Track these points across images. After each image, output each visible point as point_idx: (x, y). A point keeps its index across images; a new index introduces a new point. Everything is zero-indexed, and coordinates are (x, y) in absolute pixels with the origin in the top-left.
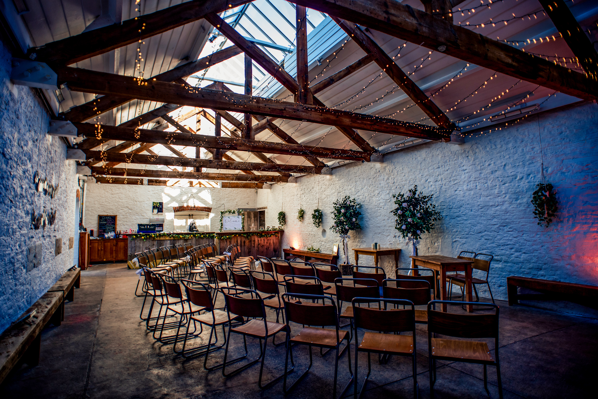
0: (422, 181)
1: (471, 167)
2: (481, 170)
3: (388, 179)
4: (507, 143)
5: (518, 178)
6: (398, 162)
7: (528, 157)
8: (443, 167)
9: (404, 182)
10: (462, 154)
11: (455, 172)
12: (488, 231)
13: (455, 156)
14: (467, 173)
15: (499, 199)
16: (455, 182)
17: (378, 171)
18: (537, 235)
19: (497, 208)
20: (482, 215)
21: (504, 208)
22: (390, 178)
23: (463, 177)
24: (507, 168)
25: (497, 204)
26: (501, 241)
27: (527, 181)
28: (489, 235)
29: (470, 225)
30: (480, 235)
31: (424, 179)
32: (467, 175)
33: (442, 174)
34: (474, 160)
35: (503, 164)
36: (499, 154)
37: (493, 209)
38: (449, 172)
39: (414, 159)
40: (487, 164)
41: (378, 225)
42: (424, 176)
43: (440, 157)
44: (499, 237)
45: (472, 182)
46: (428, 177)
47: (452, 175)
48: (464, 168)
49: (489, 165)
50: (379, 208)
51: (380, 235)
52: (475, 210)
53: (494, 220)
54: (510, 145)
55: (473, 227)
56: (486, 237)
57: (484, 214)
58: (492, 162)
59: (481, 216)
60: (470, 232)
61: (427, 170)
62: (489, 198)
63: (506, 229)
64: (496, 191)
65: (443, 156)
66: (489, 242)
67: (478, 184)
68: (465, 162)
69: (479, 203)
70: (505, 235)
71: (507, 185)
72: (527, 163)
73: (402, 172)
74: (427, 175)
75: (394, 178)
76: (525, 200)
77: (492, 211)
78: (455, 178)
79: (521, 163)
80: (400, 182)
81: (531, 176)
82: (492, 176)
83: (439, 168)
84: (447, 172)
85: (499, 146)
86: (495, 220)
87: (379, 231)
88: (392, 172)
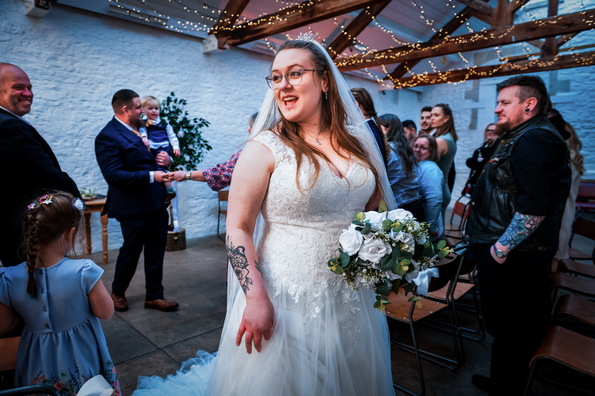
1: (216, 86)
2: (226, 93)
3: (54, 58)
8: (180, 74)
10: (206, 66)
13: (198, 66)
14: (212, 92)
16: (195, 100)
17: (18, 29)
19: (239, 138)
20: (225, 144)
22: (62, 58)
29: (212, 155)
32: (211, 94)
33: (177, 84)
34: (220, 80)
36: (244, 82)
38: (187, 83)
40: (234, 89)
42: (147, 78)
43: (175, 58)
45: (215, 105)
46: (153, 81)
47: (192, 90)
48: (208, 85)
52: (218, 139)
55: (214, 157)
57: (227, 143)
58: (238, 89)
59: (224, 146)
60: (211, 163)
61: (151, 70)
62: (233, 126)
64: (239, 120)
67: (221, 109)
68: (209, 77)
69: (222, 131)
73: (97, 56)
74: (152, 78)
75: (73, 62)
77: (234, 141)
78: (195, 94)
80: (90, 73)
83: (173, 73)
84: (184, 83)
85: (245, 74)
88: (68, 48)
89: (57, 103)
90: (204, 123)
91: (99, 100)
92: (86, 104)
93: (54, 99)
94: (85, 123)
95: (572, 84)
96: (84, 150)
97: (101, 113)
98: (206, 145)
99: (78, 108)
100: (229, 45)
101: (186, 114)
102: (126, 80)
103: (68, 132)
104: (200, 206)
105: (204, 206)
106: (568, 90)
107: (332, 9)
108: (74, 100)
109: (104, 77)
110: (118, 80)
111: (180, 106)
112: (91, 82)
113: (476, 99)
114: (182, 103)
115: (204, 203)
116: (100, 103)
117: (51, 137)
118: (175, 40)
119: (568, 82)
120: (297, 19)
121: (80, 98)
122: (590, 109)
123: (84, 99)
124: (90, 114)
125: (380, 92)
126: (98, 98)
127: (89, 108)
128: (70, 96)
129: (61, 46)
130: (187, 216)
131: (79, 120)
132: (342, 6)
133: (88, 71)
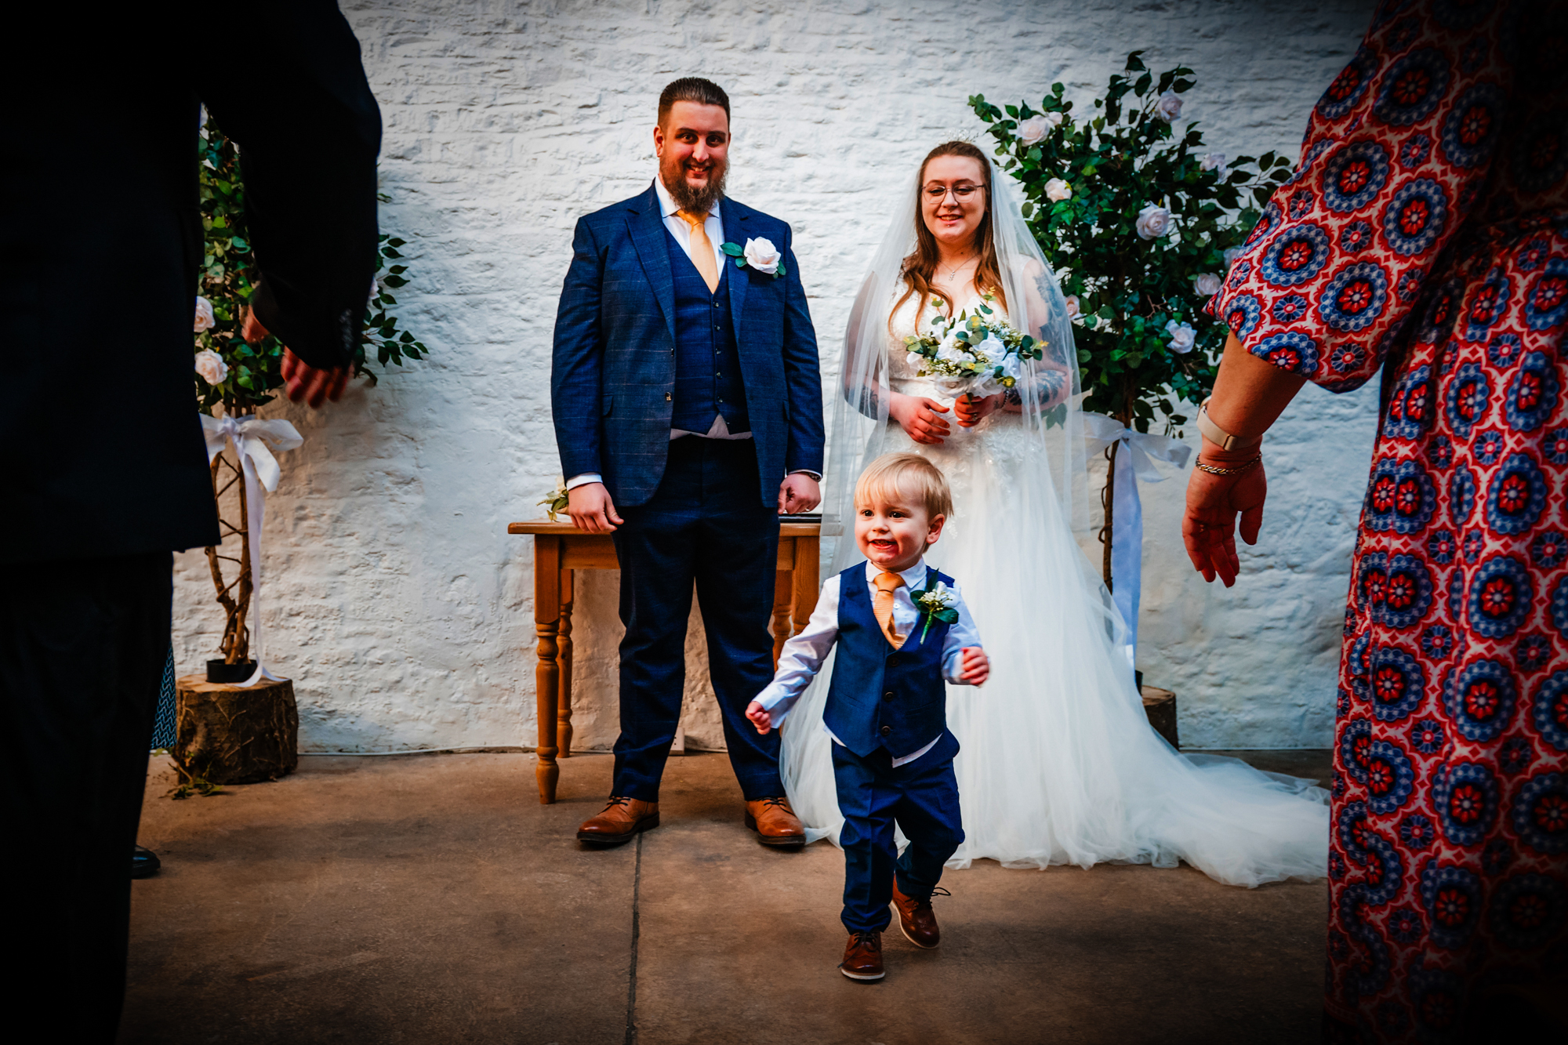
91: (848, 149)
92: (801, 167)
97: (855, 197)
99: (773, 185)
101: (1193, 142)
104: (1270, 602)
105: (1291, 606)
108: (761, 154)
109: (870, 58)
112: (824, 80)
114: (1171, 91)
115: (1289, 591)
116: (853, 157)
121: (783, 146)
123: (795, 149)
124: (814, 204)
126: (848, 141)
127: (811, 183)
130: (1204, 644)
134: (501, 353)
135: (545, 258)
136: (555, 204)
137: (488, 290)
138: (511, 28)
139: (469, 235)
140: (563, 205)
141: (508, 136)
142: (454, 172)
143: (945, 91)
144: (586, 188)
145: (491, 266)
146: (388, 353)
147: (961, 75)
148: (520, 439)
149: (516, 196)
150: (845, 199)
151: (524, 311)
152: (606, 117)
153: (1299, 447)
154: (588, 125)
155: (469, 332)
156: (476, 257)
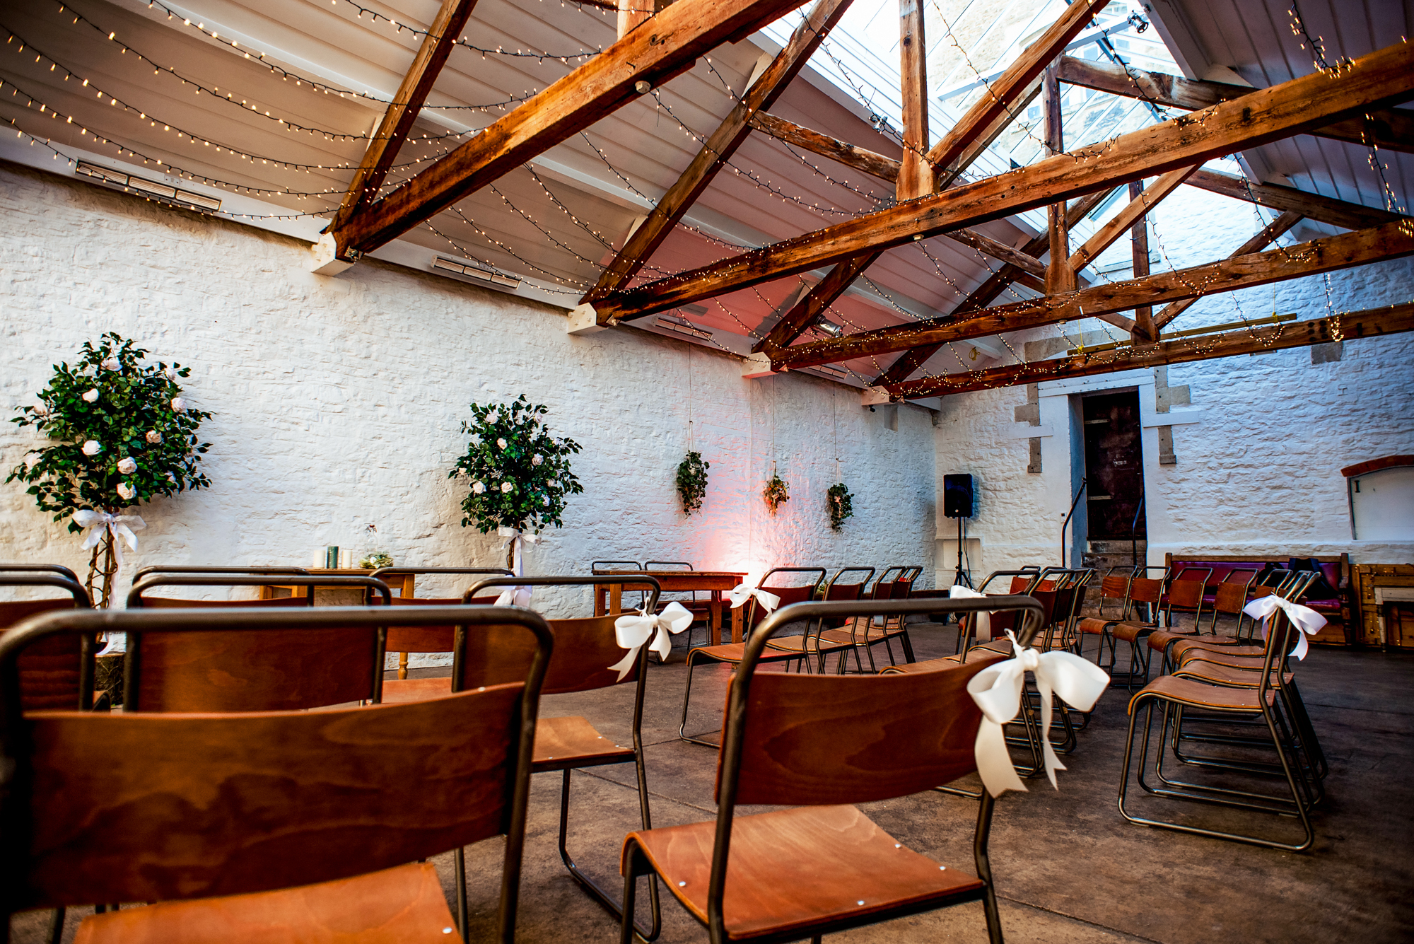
0: (469, 382)
1: (586, 389)
2: (602, 401)
3: (343, 337)
4: (646, 370)
5: (654, 434)
6: (392, 302)
7: (669, 403)
8: (530, 367)
9: (406, 367)
10: (572, 356)
11: (553, 388)
12: (605, 523)
13: (559, 354)
14: (579, 398)
15: (626, 464)
17: (298, 293)
18: (669, 530)
19: (621, 480)
21: (632, 481)
22: (355, 337)
23: (569, 404)
24: (641, 410)
25: (623, 472)
26: (624, 542)
27: (665, 442)
28: (605, 530)
30: (591, 529)
31: (477, 378)
32: (578, 402)
33: (526, 383)
34: (594, 378)
35: (638, 403)
36: (632, 383)
37: (617, 480)
38: (540, 382)
39: (452, 316)
40: (616, 394)
41: (276, 485)
42: (478, 372)
43: (524, 340)
44: (621, 534)
45: (584, 420)
46: (487, 377)
48: (574, 386)
49: (618, 396)
50: (284, 426)
51: (276, 521)
53: (615, 502)
54: (649, 374)
56: (602, 535)
58: (623, 393)
61: (485, 358)
62: (611, 458)
63: (632, 519)
64: (623, 448)
65: (533, 342)
66: (605, 542)
67: (594, 426)
68: (576, 373)
69: (594, 465)
70: (630, 530)
71: (638, 441)
72: (667, 413)
73: (406, 335)
74: (486, 372)
75: (370, 344)
76: (660, 473)
77: (614, 484)
79: (660, 411)
80: (393, 362)
81: (669, 435)
82: (620, 419)
83: (519, 365)
84: (536, 382)
85: (634, 369)
86: (617, 501)
87: (276, 508)
88: (365, 321)
89: (339, 408)
90: (572, 447)
92: (381, 411)
93: (335, 402)
94: (377, 442)
95: (1194, 393)
96: (371, 488)
97: (403, 426)
98: (574, 483)
99: (369, 418)
100: (616, 318)
101: (545, 429)
102: (446, 374)
103: (350, 457)
104: (552, 599)
105: (559, 600)
106: (1188, 403)
107: (797, 261)
108: (365, 404)
109: (413, 368)
110: (433, 374)
111: (537, 416)
112: (393, 375)
113: (1036, 422)
114: (538, 411)
115: (558, 595)
117: (325, 463)
118: (525, 311)
119: (1187, 389)
120: (739, 277)
121: (374, 401)
122: (1228, 434)
123: (380, 403)
125: (865, 407)
128: (359, 397)
129: (355, 319)
131: (369, 438)
132: (814, 257)
133: (390, 358)
134: (237, 484)
135: (262, 441)
136: (268, 416)
137: (232, 453)
138: (253, 331)
139: (224, 426)
140: (273, 417)
141: (247, 381)
142: (219, 395)
143: (441, 386)
144: (285, 410)
145: (235, 442)
146: (195, 483)
147: (447, 381)
148: (243, 527)
149: (249, 410)
150: (398, 427)
151: (250, 465)
152: (296, 378)
153: (562, 538)
154: (287, 381)
155: (220, 473)
156: (227, 437)
